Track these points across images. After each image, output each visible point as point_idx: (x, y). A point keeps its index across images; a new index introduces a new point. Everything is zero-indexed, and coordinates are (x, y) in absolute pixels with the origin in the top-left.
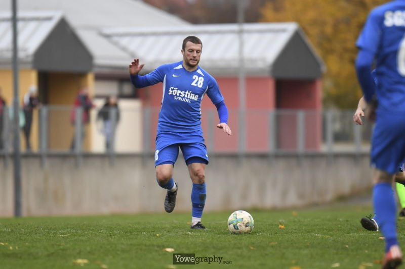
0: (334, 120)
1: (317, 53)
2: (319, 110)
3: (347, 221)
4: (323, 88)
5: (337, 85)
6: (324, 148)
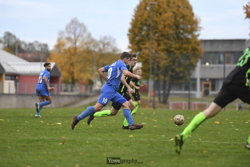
2: (60, 84)
4: (61, 79)
6: (61, 93)
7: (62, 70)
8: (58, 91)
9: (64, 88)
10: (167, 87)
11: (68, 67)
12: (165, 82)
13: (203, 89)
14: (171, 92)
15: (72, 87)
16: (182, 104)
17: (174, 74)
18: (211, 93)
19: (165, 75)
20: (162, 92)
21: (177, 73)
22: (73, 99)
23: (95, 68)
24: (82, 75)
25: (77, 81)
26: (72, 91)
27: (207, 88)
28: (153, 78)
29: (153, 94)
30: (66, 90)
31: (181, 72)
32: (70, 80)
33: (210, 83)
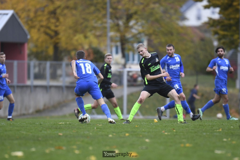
0: (35, 67)
1: (26, 28)
2: (26, 61)
3: (41, 124)
4: (28, 48)
5: (36, 46)
6: (28, 83)
7: (32, 27)
8: (21, 79)
9: (34, 71)
11: (43, 19)
15: (54, 69)
22: (56, 97)
23: (109, 22)
24: (79, 37)
25: (68, 52)
26: (54, 76)
30: (39, 76)
32: (51, 51)
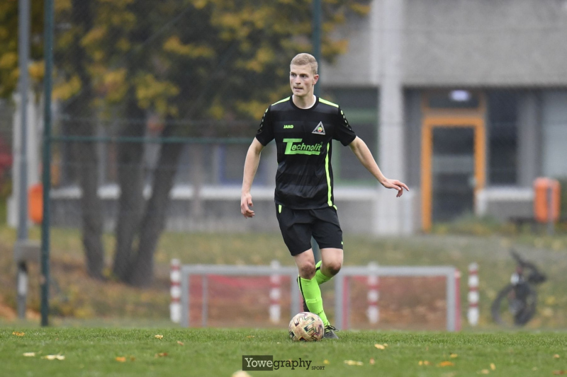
10: (152, 154)
12: (133, 111)
13: (428, 164)
14: (181, 192)
16: (264, 283)
17: (203, 51)
18: (485, 196)
19: (136, 65)
20: (110, 191)
21: (229, 49)
27: (453, 163)
28: (43, 86)
29: (36, 208)
31: (256, 37)
33: (478, 122)
